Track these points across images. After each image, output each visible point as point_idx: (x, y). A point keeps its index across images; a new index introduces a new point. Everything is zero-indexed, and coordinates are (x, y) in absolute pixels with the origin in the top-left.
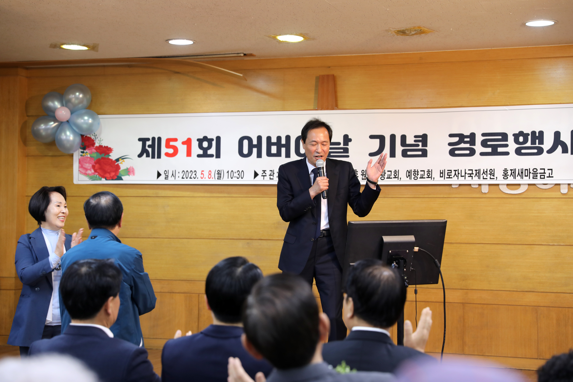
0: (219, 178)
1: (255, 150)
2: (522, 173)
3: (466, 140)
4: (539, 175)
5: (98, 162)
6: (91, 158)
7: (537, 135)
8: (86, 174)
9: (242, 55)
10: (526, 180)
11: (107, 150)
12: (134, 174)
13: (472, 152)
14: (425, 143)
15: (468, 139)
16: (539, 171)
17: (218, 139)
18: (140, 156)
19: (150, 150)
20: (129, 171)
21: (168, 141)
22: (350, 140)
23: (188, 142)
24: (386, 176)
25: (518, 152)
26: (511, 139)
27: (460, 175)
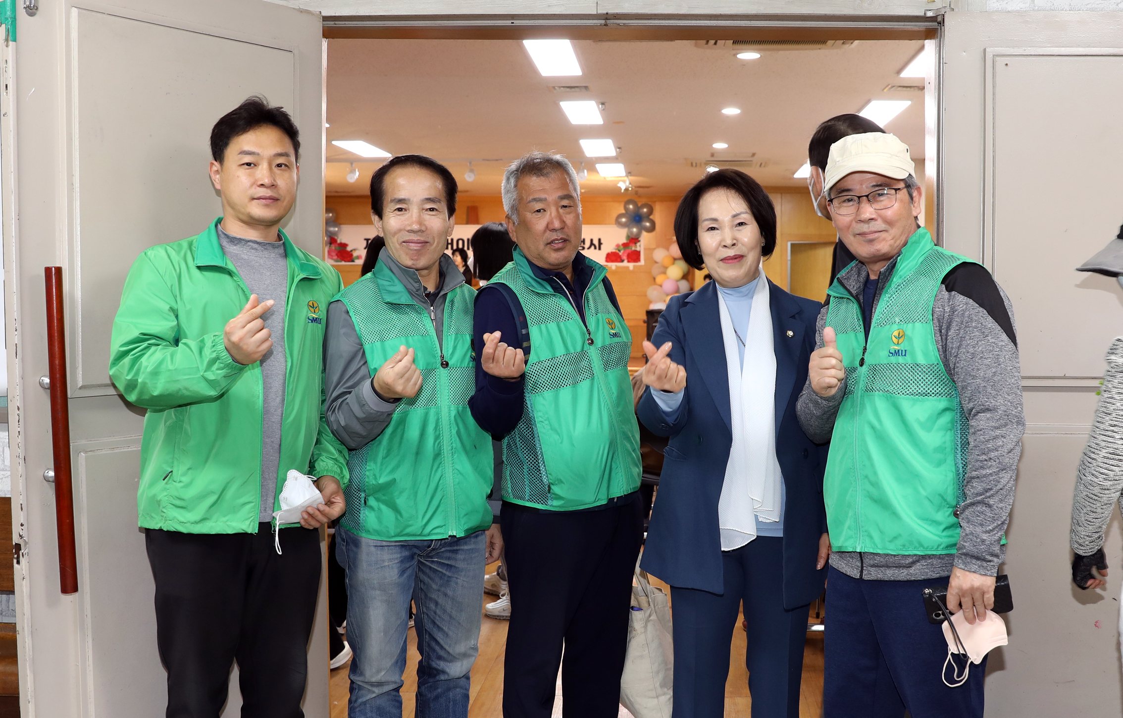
5: (339, 252)
6: (335, 249)
8: (332, 259)
11: (345, 245)
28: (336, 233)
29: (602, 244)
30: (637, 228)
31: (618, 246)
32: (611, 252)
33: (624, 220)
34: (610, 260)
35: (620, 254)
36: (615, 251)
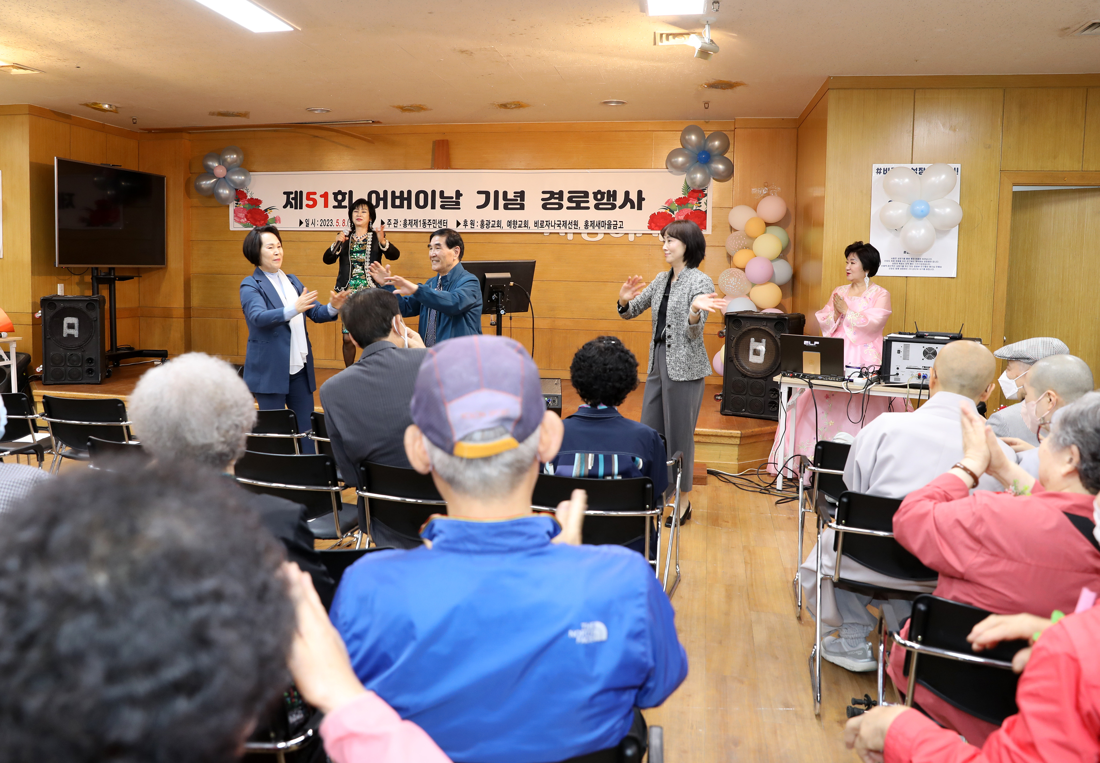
1: (382, 203)
2: (599, 224)
3: (555, 196)
4: (612, 226)
5: (250, 212)
6: (244, 208)
7: (612, 193)
8: (240, 222)
9: (371, 122)
10: (603, 230)
11: (257, 202)
12: (280, 223)
13: (561, 207)
14: (523, 199)
15: (558, 196)
16: (613, 223)
17: (351, 192)
18: (285, 207)
19: (293, 202)
20: (277, 219)
21: (309, 194)
22: (461, 195)
23: (325, 196)
24: (491, 225)
25: (597, 207)
26: (591, 196)
27: (550, 225)
28: (243, 184)
29: (644, 199)
30: (704, 173)
31: (669, 202)
32: (658, 213)
33: (680, 159)
34: (656, 226)
35: (673, 216)
36: (664, 211)
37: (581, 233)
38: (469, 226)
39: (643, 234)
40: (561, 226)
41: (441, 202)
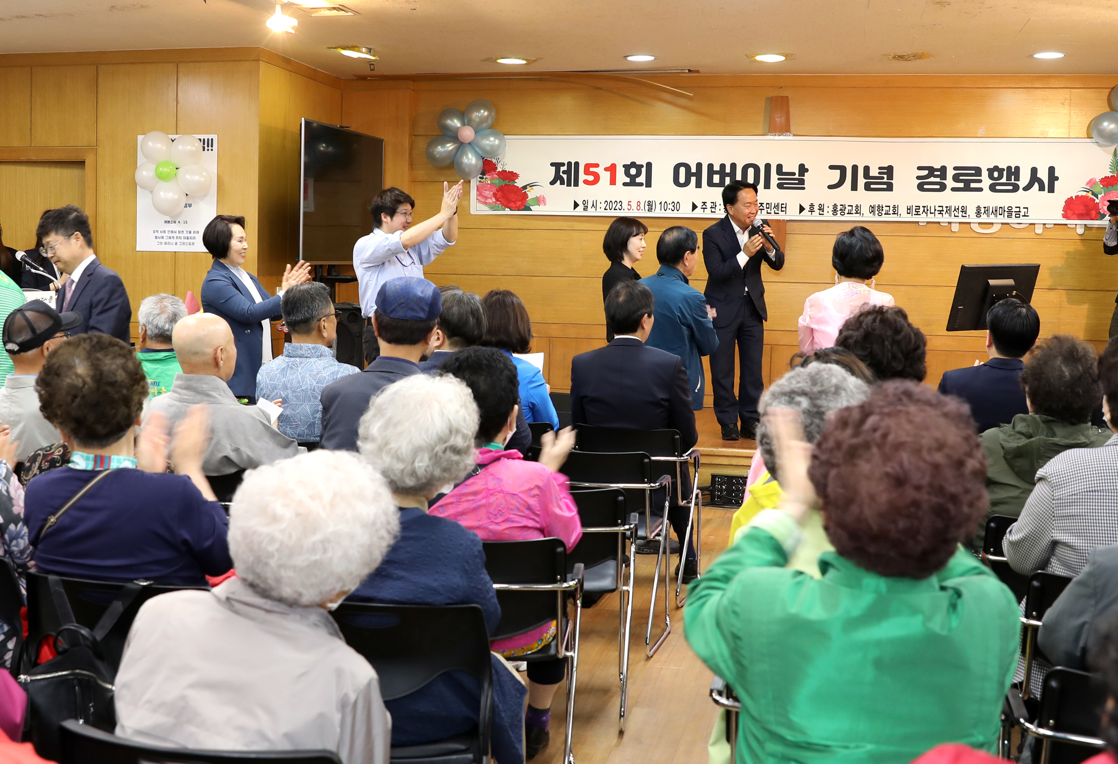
0: (650, 210)
1: (693, 179)
2: (996, 211)
3: (936, 173)
4: (1014, 214)
5: (501, 189)
6: (492, 184)
7: (1013, 170)
8: (486, 203)
10: (1001, 219)
11: (513, 176)
12: (545, 204)
13: (943, 187)
14: (890, 177)
15: (939, 173)
16: (1014, 209)
17: (649, 165)
18: (553, 183)
19: (565, 176)
20: (539, 201)
21: (588, 166)
22: (807, 170)
23: (612, 169)
24: (846, 211)
25: (992, 188)
26: (985, 174)
27: (929, 212)
28: (494, 151)
29: (1057, 178)
31: (1091, 182)
32: (1077, 197)
33: (1107, 126)
34: (1074, 214)
35: (1097, 201)
36: (1084, 194)
37: (969, 223)
38: (817, 211)
39: (1055, 224)
40: (944, 213)
41: (779, 179)
